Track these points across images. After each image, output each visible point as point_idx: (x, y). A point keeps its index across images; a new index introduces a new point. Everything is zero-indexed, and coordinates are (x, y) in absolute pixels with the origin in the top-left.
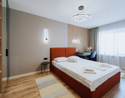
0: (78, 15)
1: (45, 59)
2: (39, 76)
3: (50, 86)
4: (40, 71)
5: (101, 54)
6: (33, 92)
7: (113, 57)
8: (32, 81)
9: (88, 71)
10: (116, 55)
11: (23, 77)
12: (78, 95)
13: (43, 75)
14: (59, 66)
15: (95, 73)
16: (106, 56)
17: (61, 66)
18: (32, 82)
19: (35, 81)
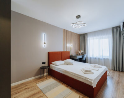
0: (76, 23)
1: (44, 63)
2: (38, 81)
3: (54, 89)
4: (39, 76)
5: (90, 56)
6: (40, 96)
7: (99, 59)
8: (33, 86)
9: (87, 72)
10: (101, 57)
11: (22, 84)
12: (80, 93)
13: (42, 79)
14: (59, 69)
15: (93, 73)
16: (94, 58)
17: (61, 69)
18: (34, 88)
19: (37, 86)
